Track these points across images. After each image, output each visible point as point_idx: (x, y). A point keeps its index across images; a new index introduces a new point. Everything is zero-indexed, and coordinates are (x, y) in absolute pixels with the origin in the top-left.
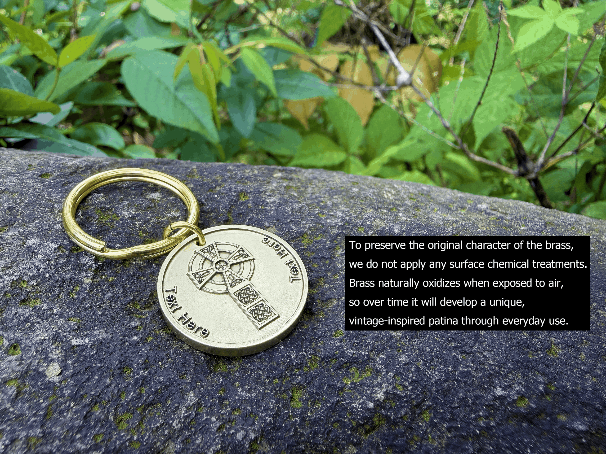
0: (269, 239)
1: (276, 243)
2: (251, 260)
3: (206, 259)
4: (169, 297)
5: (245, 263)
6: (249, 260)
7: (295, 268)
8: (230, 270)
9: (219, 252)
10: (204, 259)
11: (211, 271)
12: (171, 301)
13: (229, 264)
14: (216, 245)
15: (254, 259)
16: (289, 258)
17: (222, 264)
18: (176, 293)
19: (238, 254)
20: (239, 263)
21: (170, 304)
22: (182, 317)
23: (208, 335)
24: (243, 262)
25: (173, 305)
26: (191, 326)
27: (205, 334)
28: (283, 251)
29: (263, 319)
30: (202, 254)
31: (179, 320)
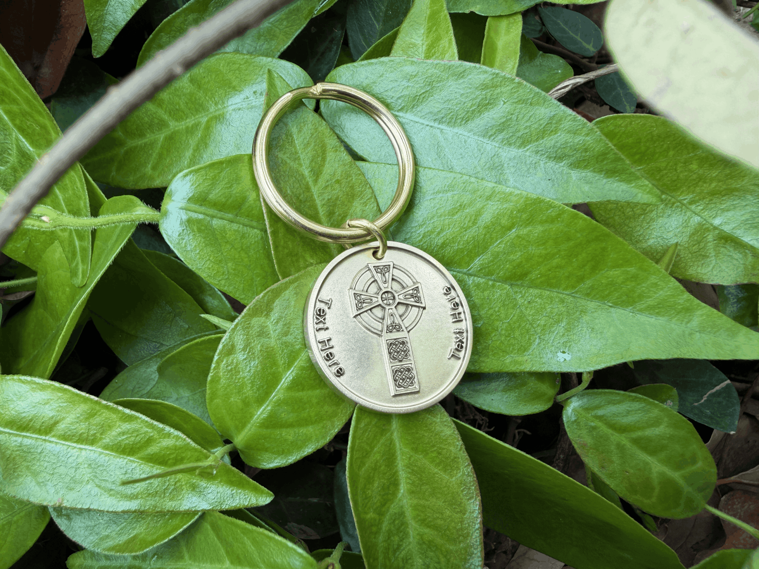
0: (452, 290)
1: (457, 300)
2: (422, 307)
3: (375, 281)
4: (320, 310)
5: (413, 308)
6: (419, 307)
7: (463, 343)
8: (394, 309)
9: (393, 279)
10: (373, 279)
11: (374, 300)
12: (320, 315)
13: (397, 301)
14: (394, 267)
15: (424, 308)
16: (462, 326)
17: (390, 295)
18: (329, 308)
19: (411, 292)
20: (407, 305)
21: (317, 318)
22: (324, 341)
23: (342, 375)
24: (412, 306)
25: (321, 321)
26: (329, 357)
27: (340, 373)
28: (459, 314)
29: (402, 386)
30: (374, 272)
31: (320, 342)
